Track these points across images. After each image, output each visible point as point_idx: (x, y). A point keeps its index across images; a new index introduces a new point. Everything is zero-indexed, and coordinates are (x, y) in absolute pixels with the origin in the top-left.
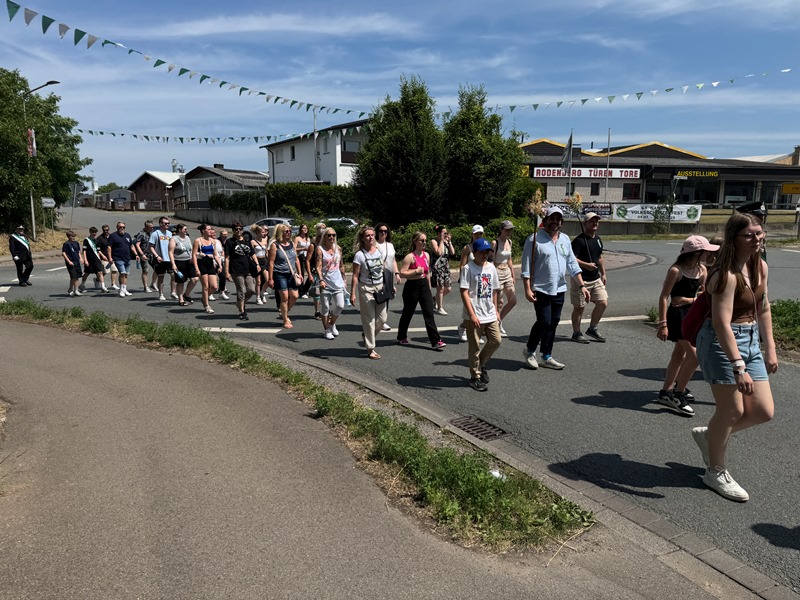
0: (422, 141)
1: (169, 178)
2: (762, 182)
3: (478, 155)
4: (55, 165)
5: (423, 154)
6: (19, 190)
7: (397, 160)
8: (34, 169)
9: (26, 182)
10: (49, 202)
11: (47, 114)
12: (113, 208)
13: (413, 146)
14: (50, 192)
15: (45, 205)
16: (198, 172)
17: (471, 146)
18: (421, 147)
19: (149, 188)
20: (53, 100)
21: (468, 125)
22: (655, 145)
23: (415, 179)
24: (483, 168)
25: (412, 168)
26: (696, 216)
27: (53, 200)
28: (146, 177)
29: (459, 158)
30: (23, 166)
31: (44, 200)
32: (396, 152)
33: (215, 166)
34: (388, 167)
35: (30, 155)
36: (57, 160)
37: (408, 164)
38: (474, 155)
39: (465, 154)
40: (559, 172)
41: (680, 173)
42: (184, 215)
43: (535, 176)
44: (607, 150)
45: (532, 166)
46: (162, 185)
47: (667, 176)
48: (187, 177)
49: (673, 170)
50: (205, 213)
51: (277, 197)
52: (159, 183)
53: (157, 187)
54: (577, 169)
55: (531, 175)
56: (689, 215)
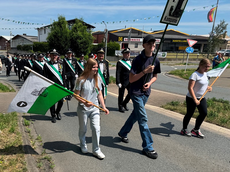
0: (62, 33)
1: (8, 38)
2: (204, 44)
3: (78, 37)
5: (62, 37)
7: (55, 38)
13: (59, 35)
16: (17, 37)
17: (76, 35)
18: (62, 35)
19: (2, 41)
21: (76, 28)
23: (60, 44)
24: (79, 41)
25: (59, 41)
26: (165, 56)
28: (1, 37)
29: (73, 38)
32: (55, 36)
33: (23, 34)
34: (53, 40)
37: (58, 40)
38: (77, 37)
39: (74, 37)
40: (132, 40)
41: (173, 41)
42: (10, 51)
43: (124, 41)
44: (155, 32)
45: (123, 37)
46: (7, 40)
47: (169, 42)
48: (13, 39)
49: (171, 40)
50: (16, 51)
51: (37, 46)
52: (6, 40)
53: (5, 41)
54: (139, 39)
55: (123, 41)
56: (163, 56)
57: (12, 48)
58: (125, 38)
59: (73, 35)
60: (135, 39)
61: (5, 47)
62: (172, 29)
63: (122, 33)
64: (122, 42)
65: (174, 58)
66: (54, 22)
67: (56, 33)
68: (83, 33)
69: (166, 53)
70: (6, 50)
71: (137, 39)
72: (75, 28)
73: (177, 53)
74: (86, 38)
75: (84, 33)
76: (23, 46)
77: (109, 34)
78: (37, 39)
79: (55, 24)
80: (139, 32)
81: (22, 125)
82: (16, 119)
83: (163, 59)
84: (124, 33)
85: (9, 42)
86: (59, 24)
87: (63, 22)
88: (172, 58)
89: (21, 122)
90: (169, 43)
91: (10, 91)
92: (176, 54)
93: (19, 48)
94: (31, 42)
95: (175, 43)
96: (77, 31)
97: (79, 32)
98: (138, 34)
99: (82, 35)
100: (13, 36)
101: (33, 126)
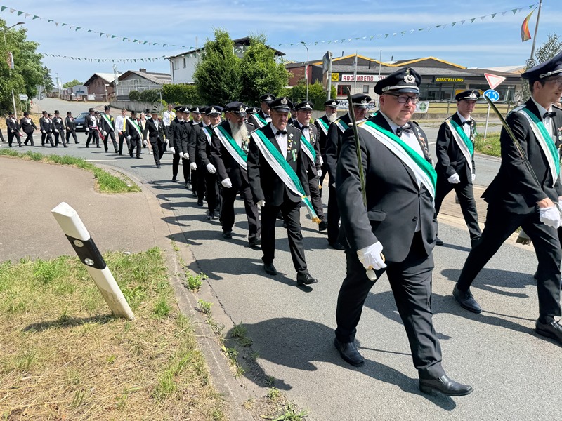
0: (225, 66)
1: (110, 77)
3: (258, 73)
4: (27, 74)
6: (5, 90)
7: (210, 75)
8: (13, 76)
9: (9, 85)
10: (24, 97)
11: (20, 40)
12: (71, 99)
14: (24, 90)
15: (21, 99)
16: (128, 75)
17: (254, 68)
18: (224, 69)
19: (97, 85)
20: (23, 31)
22: (431, 59)
26: (425, 108)
27: (26, 96)
28: (95, 77)
29: (247, 74)
30: (6, 74)
31: (21, 95)
33: (140, 70)
35: (11, 68)
36: (27, 70)
38: (255, 73)
39: (250, 72)
40: (358, 78)
41: (437, 80)
42: (115, 104)
43: (343, 80)
44: (399, 62)
45: (341, 74)
46: (107, 82)
47: (430, 81)
48: (120, 79)
49: (434, 77)
50: (127, 103)
51: (169, 93)
52: (105, 82)
53: (103, 84)
54: (370, 76)
55: (340, 80)
56: (421, 109)
57: (119, 98)
58: (343, 76)
59: (247, 68)
60: (364, 76)
61: (104, 96)
62: (433, 58)
63: (337, 65)
64: (338, 84)
65: (444, 112)
66: (207, 42)
67: (212, 66)
68: (267, 64)
69: (427, 103)
70: (106, 101)
71: (367, 76)
72: (252, 55)
73: (448, 102)
74: (273, 75)
75: (270, 64)
76: (141, 93)
77: (311, 67)
78: (170, 79)
79: (208, 46)
80: (370, 64)
81: (182, 286)
82: (163, 269)
83: (422, 116)
84: (341, 64)
85: (112, 85)
86: (216, 47)
87: (225, 41)
88: (439, 112)
89: (178, 278)
90: (428, 84)
91: (129, 191)
92: (446, 105)
93: (133, 96)
94: (155, 85)
95: (440, 85)
96: (255, 60)
97: (258, 62)
98: (368, 67)
99: (265, 69)
100: (119, 73)
101: (210, 288)
